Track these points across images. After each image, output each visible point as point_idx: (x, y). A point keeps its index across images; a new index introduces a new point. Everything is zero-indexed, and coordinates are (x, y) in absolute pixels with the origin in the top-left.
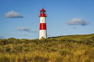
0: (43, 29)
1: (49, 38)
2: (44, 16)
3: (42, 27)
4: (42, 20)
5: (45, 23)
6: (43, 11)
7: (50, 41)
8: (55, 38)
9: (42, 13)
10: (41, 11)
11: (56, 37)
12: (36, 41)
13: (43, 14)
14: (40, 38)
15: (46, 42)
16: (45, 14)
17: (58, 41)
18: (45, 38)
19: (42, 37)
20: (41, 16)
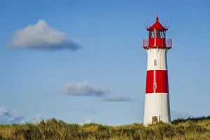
0: (157, 91)
1: (176, 122)
2: (160, 47)
3: (155, 84)
4: (155, 60)
5: (164, 69)
6: (159, 28)
7: (182, 133)
8: (197, 120)
9: (154, 35)
10: (151, 30)
11: (202, 119)
12: (133, 131)
13: (158, 37)
14: (147, 121)
15: (167, 136)
16: (164, 39)
17: (207, 133)
18: (165, 120)
19: (155, 119)
20: (151, 46)
